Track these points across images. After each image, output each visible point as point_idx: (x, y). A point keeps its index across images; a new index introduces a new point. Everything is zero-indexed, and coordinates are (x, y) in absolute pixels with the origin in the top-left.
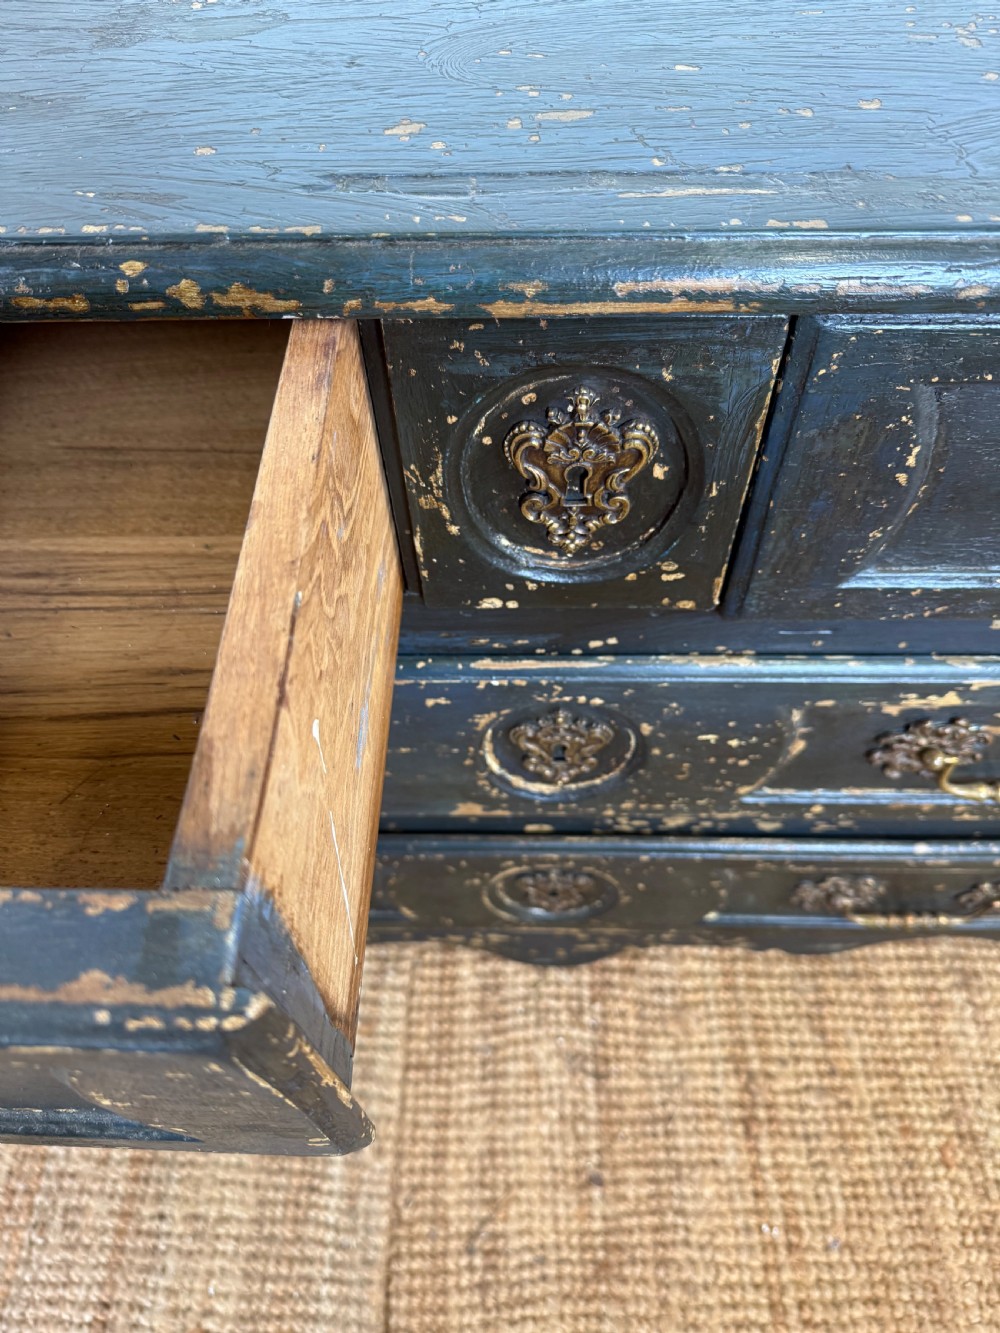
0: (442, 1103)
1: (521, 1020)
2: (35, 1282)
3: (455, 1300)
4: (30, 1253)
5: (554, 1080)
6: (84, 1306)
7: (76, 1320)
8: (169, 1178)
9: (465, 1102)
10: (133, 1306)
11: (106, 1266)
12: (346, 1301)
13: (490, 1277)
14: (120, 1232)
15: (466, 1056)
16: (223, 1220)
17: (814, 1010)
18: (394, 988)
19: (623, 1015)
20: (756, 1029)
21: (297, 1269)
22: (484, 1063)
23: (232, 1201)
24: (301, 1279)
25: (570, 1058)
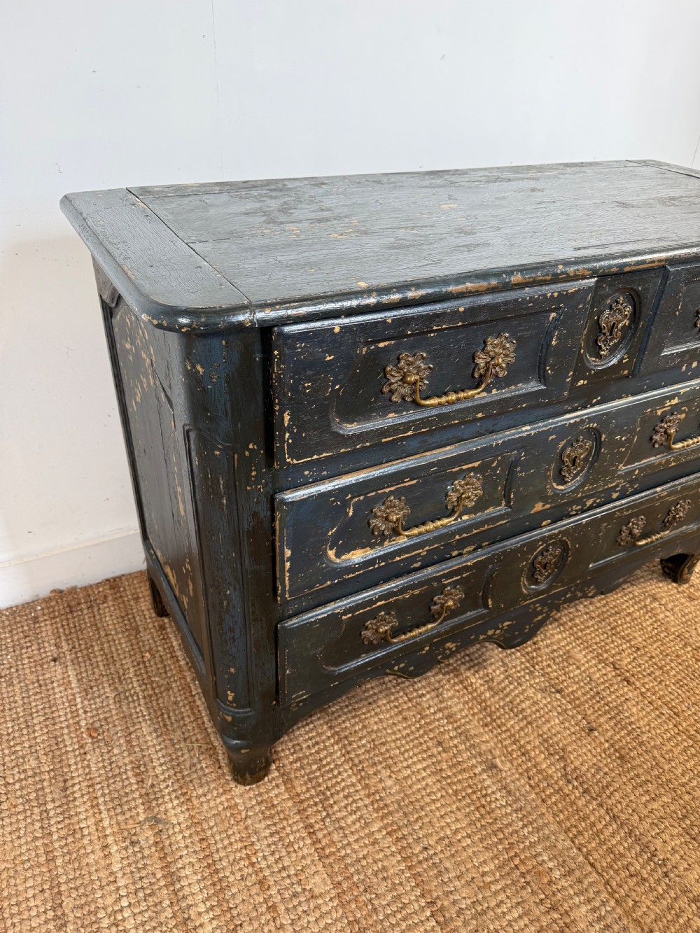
0: (508, 734)
1: (512, 687)
2: (387, 916)
3: (580, 803)
4: (373, 904)
5: (544, 702)
7: (423, 918)
8: (414, 831)
9: (517, 728)
10: (447, 894)
11: (417, 885)
12: (538, 830)
13: (586, 786)
14: (410, 868)
15: (502, 711)
16: (456, 832)
17: (614, 632)
18: (451, 698)
20: (600, 648)
21: (507, 831)
22: (512, 710)
23: (453, 822)
24: (511, 834)
25: (543, 690)
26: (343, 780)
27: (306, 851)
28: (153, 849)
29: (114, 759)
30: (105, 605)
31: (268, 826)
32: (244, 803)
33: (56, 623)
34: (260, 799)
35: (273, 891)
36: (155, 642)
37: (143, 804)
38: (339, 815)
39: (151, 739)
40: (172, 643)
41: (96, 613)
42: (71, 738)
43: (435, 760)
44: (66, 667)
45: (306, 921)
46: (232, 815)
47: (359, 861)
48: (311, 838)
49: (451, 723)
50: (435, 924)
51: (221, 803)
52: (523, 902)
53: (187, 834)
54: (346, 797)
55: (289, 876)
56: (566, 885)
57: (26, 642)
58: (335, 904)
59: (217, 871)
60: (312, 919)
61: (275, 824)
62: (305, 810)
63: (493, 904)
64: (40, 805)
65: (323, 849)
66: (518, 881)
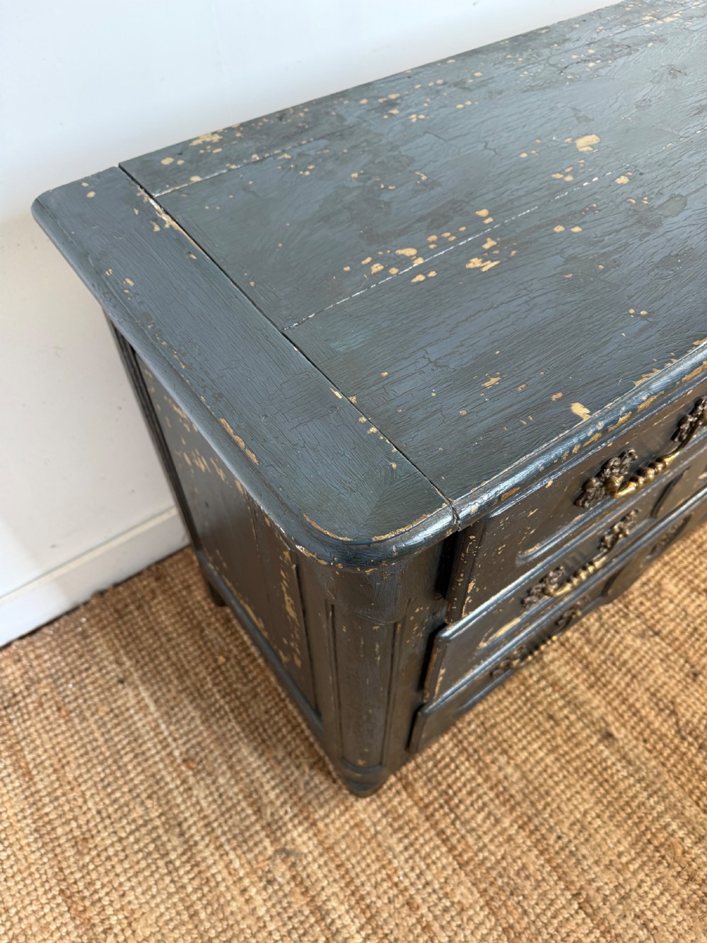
0: (615, 692)
1: (609, 636)
2: (538, 916)
3: (698, 761)
4: (522, 907)
5: (645, 648)
6: (569, 902)
8: (545, 819)
9: (623, 684)
10: (590, 882)
11: (560, 878)
12: (664, 798)
13: (700, 741)
14: (549, 861)
15: (604, 667)
16: (585, 813)
17: (701, 550)
19: (642, 603)
20: (690, 572)
21: (634, 804)
22: (614, 664)
23: (580, 804)
24: (639, 807)
25: (642, 635)
26: (462, 774)
27: (444, 861)
28: (293, 884)
29: (222, 790)
30: (156, 601)
31: (400, 840)
32: (369, 817)
33: (108, 633)
34: (384, 810)
35: (424, 910)
36: (224, 639)
37: (268, 836)
38: (467, 815)
39: (253, 761)
40: (241, 637)
41: (148, 613)
42: (170, 773)
43: (548, 736)
44: (136, 687)
45: (462, 935)
46: (361, 833)
47: (498, 862)
48: (446, 845)
49: (558, 691)
50: (584, 916)
51: (347, 822)
52: (662, 878)
53: (321, 861)
54: (470, 793)
55: (434, 891)
56: (699, 852)
57: (82, 664)
58: (486, 913)
59: (362, 898)
60: (468, 932)
61: (406, 836)
62: (432, 815)
63: (634, 885)
64: (163, 856)
65: (460, 855)
66: (654, 856)
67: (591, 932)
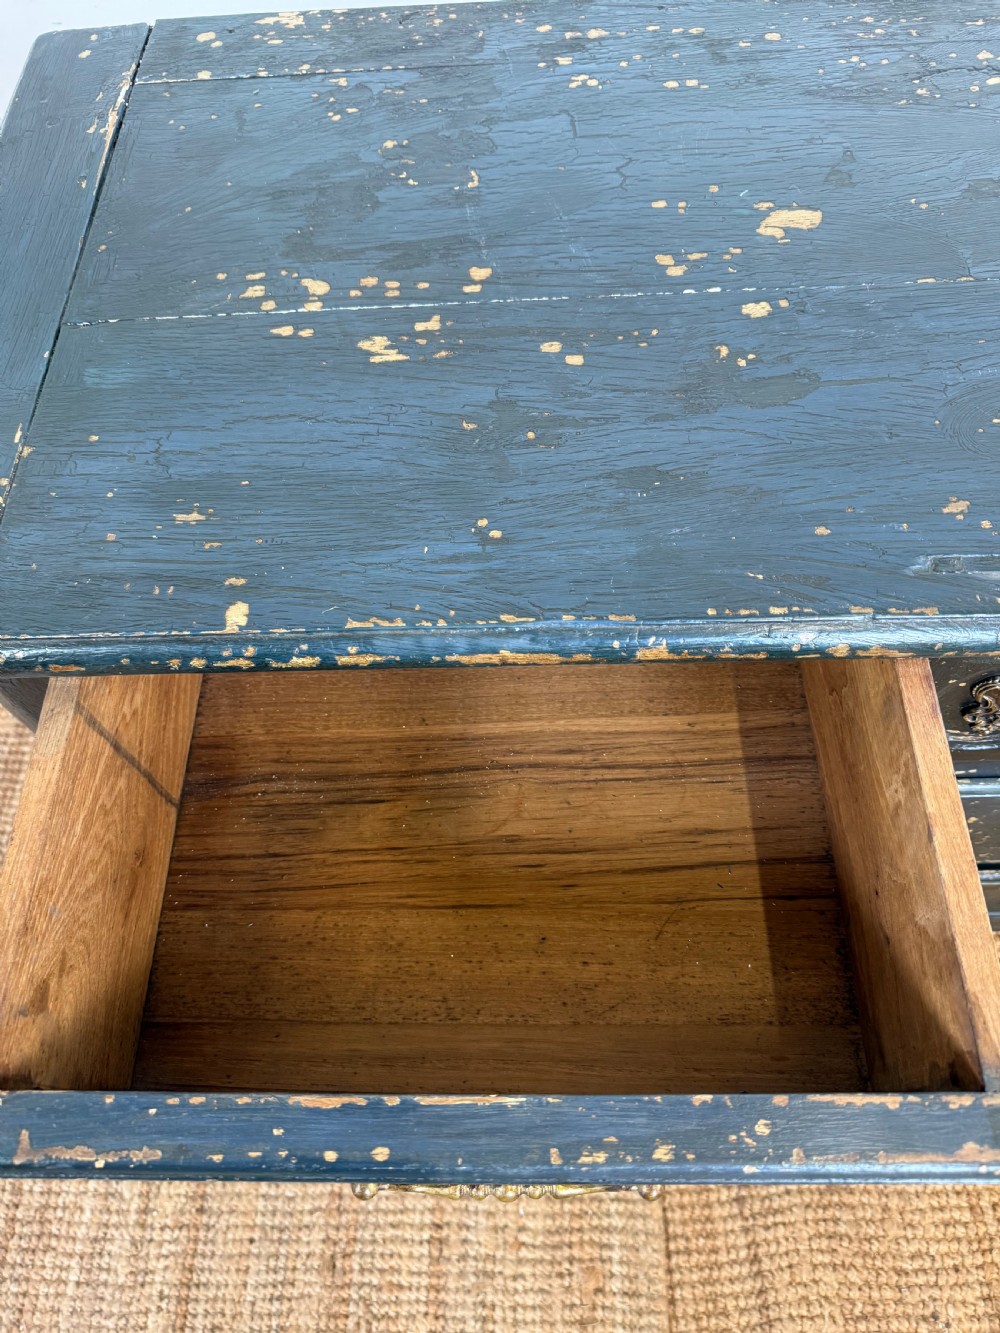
2: (377, 1210)
6: (422, 1227)
7: (417, 1238)
10: (461, 1226)
50: (426, 1252)
52: (548, 1293)
56: (619, 1305)
63: (508, 1272)
66: (560, 1264)
67: (419, 1274)
